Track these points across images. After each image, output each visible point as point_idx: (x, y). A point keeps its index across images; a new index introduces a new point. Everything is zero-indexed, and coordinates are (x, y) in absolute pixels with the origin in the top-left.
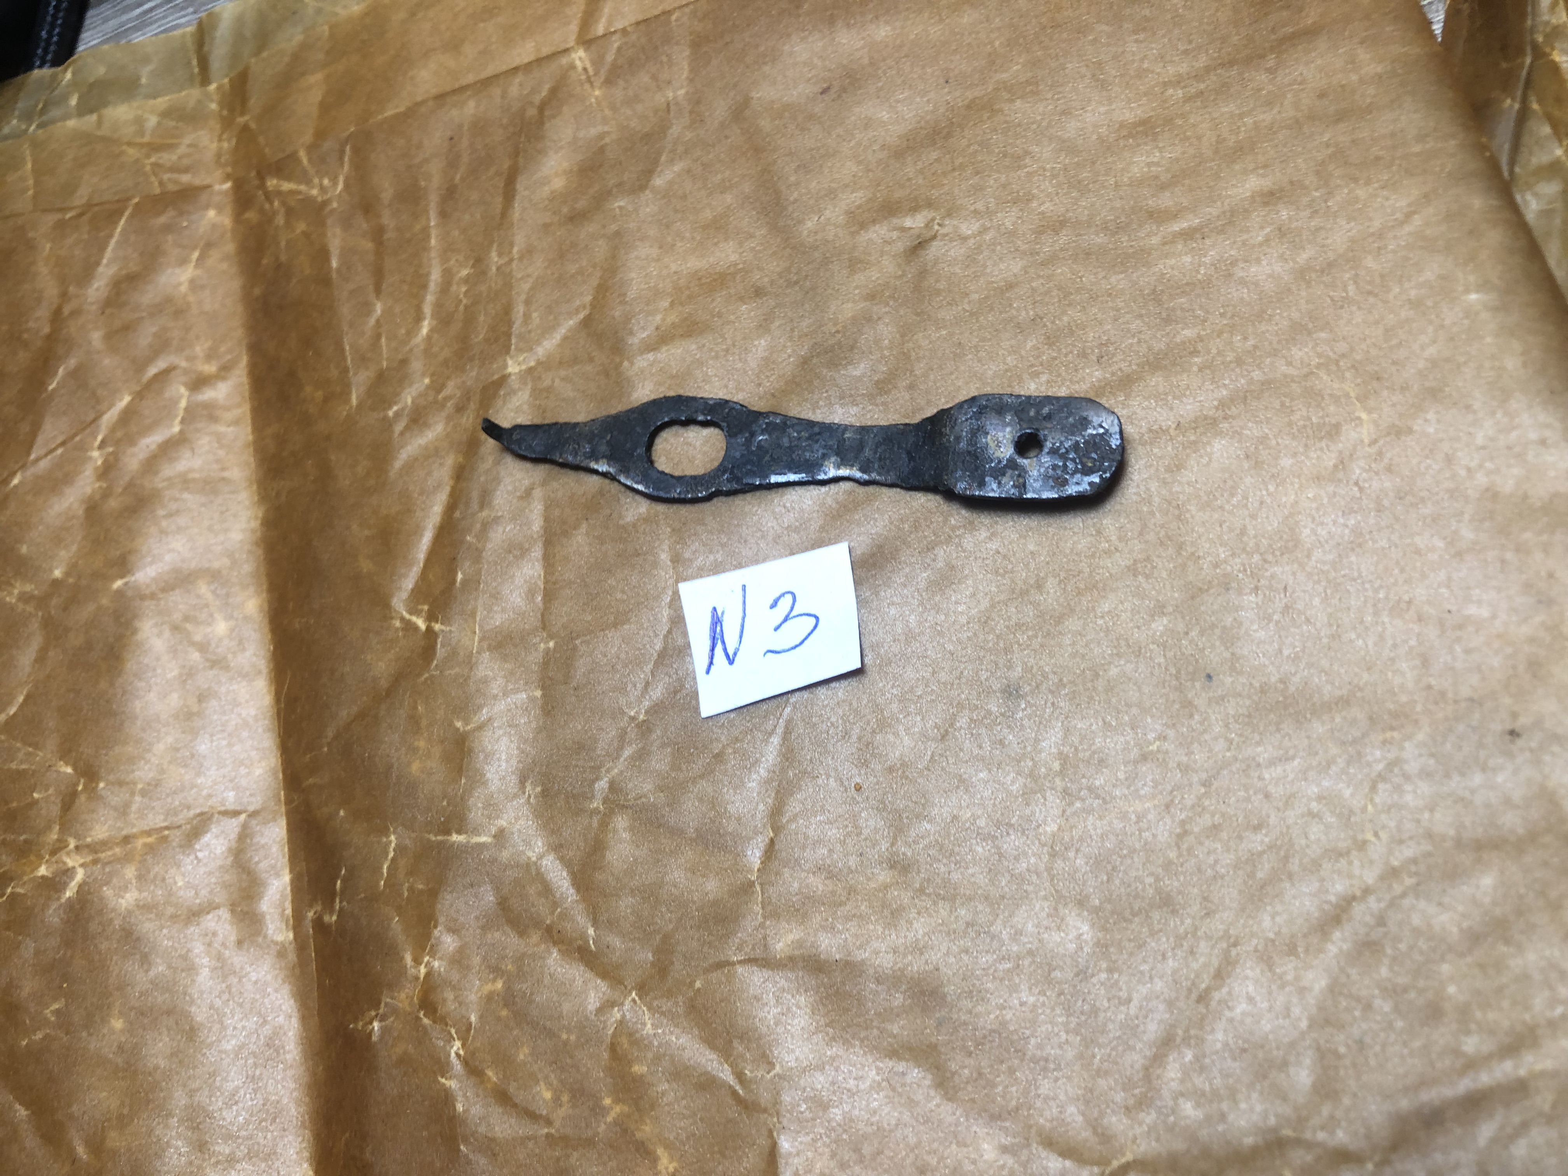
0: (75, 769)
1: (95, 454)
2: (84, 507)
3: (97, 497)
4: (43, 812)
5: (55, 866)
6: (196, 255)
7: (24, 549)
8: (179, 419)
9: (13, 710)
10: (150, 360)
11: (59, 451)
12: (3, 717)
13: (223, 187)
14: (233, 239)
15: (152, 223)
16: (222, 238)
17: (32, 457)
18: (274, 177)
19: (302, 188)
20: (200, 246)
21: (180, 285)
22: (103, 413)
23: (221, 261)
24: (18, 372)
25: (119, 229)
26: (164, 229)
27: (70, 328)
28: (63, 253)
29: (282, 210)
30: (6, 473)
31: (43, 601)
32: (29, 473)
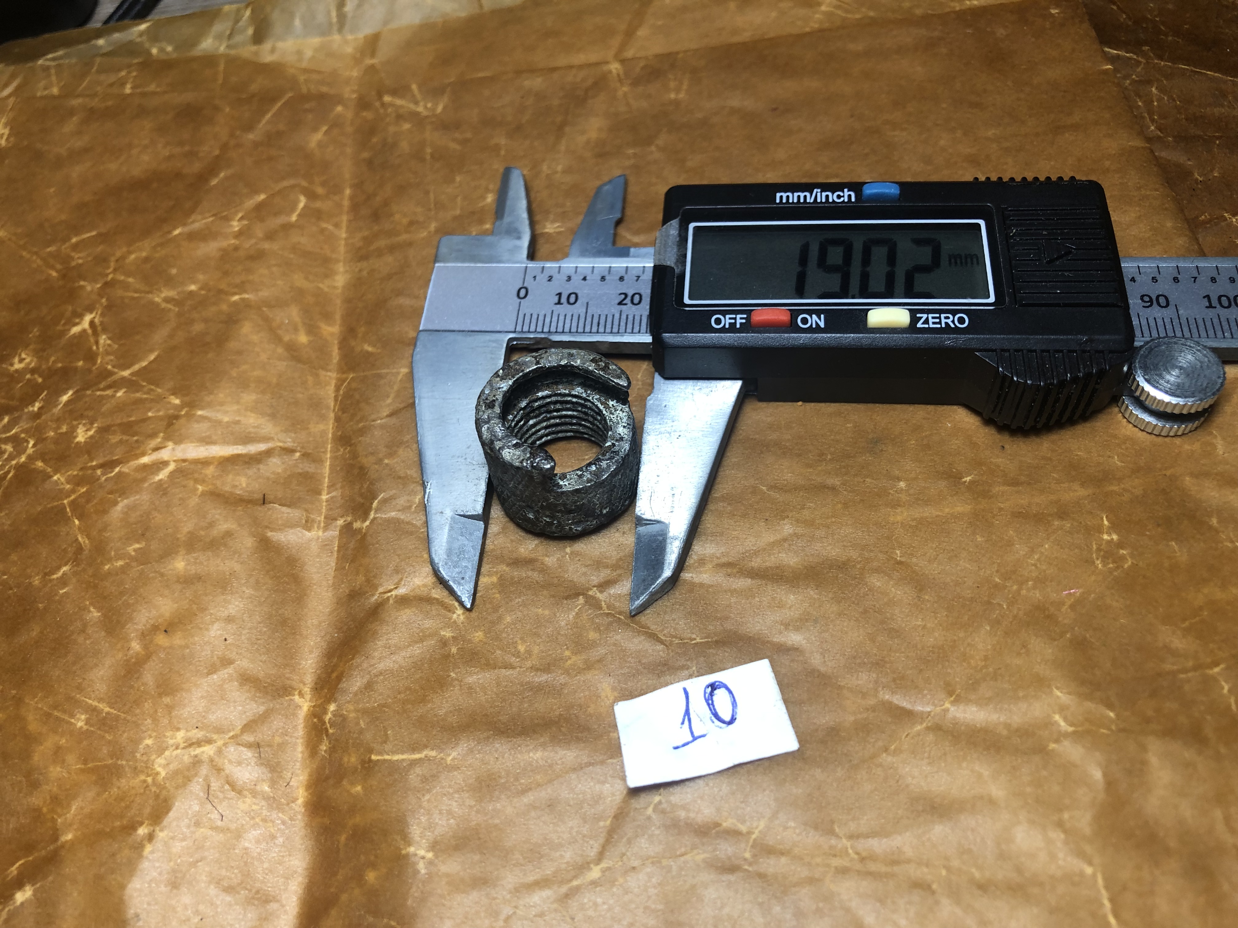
0: (181, 401)
1: (235, 224)
2: (219, 253)
3: (231, 248)
4: (153, 424)
5: (155, 458)
6: (325, 128)
7: (174, 271)
8: (297, 213)
9: (144, 364)
10: (283, 179)
11: (211, 219)
12: (136, 367)
13: (350, 97)
14: (352, 125)
15: (299, 107)
16: (344, 123)
17: (192, 220)
18: (390, 96)
19: (410, 105)
20: (329, 125)
21: (311, 142)
22: (245, 202)
23: (342, 134)
24: (192, 174)
25: (277, 107)
26: (307, 111)
27: (233, 154)
28: (237, 114)
29: (393, 115)
30: (171, 228)
31: (180, 302)
32: (186, 229)
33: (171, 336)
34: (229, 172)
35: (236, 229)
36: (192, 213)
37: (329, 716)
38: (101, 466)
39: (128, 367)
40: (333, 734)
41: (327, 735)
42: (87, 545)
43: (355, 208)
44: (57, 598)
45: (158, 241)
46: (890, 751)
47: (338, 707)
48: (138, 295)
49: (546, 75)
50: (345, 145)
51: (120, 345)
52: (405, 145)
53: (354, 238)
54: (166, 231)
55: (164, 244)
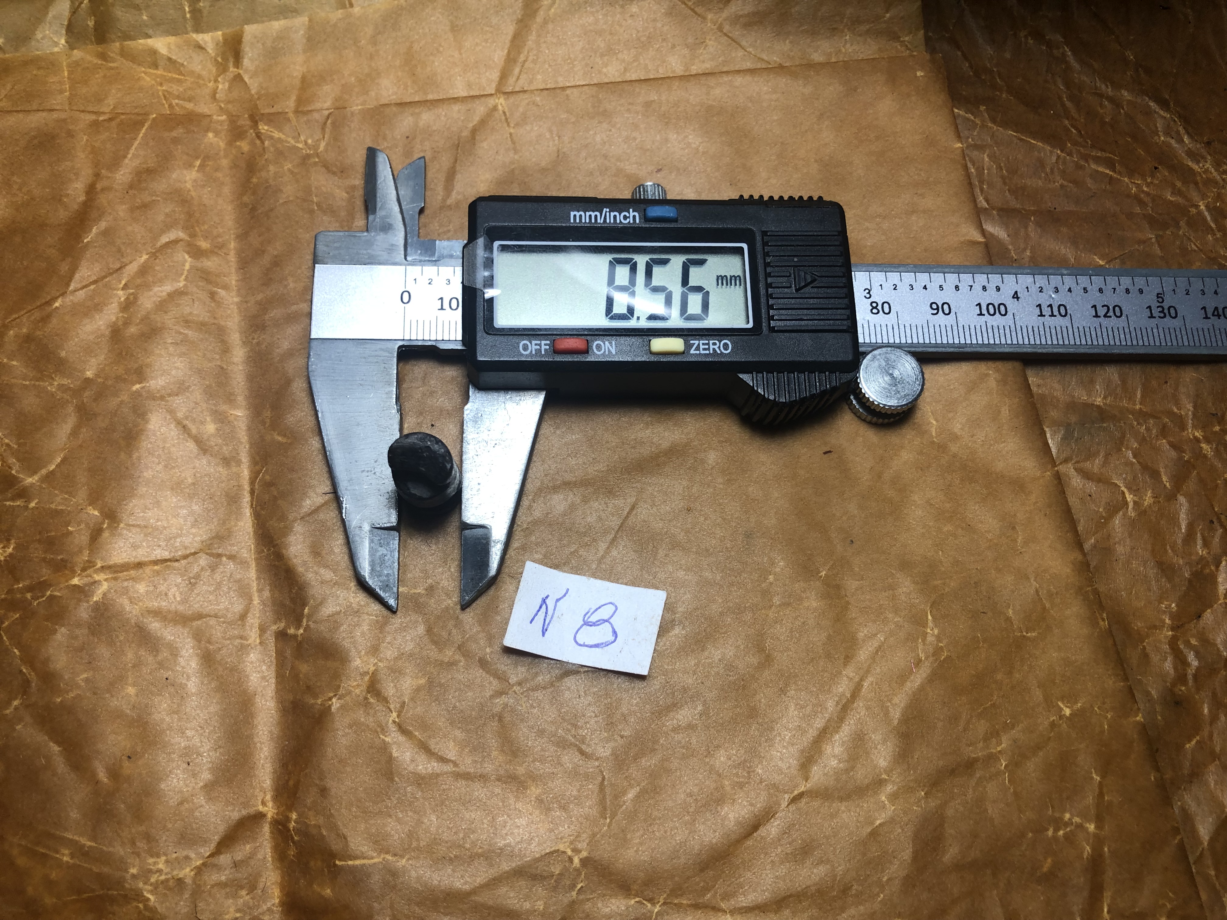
0: (101, 513)
1: (121, 293)
2: (110, 329)
3: (120, 323)
4: (76, 541)
5: (85, 579)
6: (198, 163)
7: (63, 354)
8: (183, 277)
9: (52, 467)
10: (163, 232)
11: (92, 287)
12: (44, 472)
13: (220, 118)
14: (226, 156)
15: (166, 134)
16: (217, 154)
17: (71, 288)
18: (265, 124)
19: (290, 139)
20: (202, 157)
21: (186, 182)
22: (126, 265)
23: (216, 170)
24: (59, 225)
25: (141, 135)
26: (176, 141)
27: (103, 199)
28: (97, 145)
29: (272, 149)
30: (49, 297)
31: (77, 392)
32: (67, 300)
33: (75, 433)
34: (103, 225)
35: (122, 299)
36: (70, 280)
37: (292, 825)
38: (30, 589)
39: (35, 473)
40: (299, 841)
41: (294, 842)
42: (32, 676)
43: (244, 264)
44: (15, 735)
45: (37, 315)
46: (759, 832)
47: (300, 815)
48: (28, 383)
49: (430, 109)
50: (223, 183)
51: (19, 445)
52: (289, 190)
53: (246, 302)
54: (44, 301)
55: (45, 319)
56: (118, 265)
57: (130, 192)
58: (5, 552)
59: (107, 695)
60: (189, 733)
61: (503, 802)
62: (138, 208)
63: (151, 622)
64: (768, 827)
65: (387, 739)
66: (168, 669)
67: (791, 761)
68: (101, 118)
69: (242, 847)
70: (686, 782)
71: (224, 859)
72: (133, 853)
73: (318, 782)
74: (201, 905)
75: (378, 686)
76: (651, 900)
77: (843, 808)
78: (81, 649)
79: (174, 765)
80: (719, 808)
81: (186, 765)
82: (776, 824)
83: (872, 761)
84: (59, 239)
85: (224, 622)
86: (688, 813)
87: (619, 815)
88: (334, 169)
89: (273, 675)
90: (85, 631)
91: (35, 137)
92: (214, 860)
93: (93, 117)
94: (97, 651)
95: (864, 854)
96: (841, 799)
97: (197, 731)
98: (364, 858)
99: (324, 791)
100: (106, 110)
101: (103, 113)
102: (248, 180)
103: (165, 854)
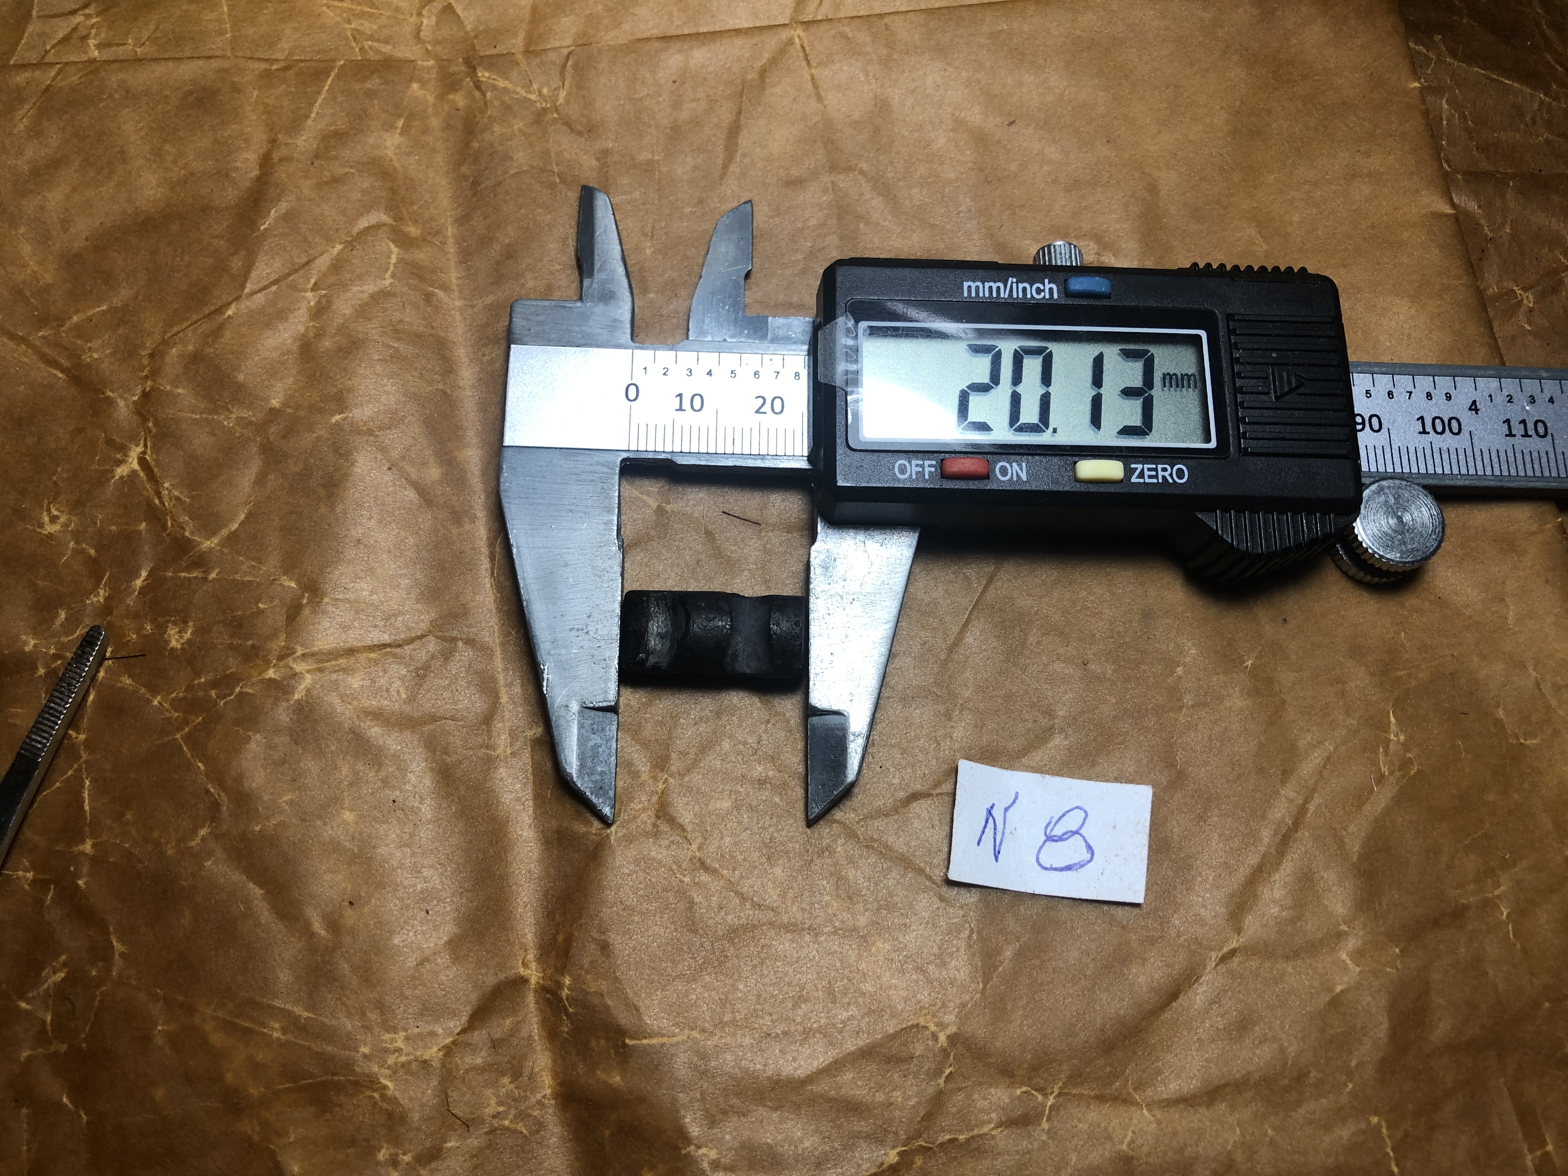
0: (299, 584)
4: (269, 622)
5: (283, 670)
6: (400, 123)
7: (241, 377)
8: (390, 273)
9: (235, 526)
10: (360, 213)
11: (274, 289)
12: (224, 532)
13: (426, 64)
14: (436, 114)
15: (358, 86)
16: (425, 111)
17: (246, 291)
18: (486, 69)
19: (519, 89)
20: (405, 116)
21: (386, 148)
22: (316, 258)
23: (425, 132)
24: (227, 208)
25: (327, 87)
26: (370, 94)
27: (281, 174)
28: (271, 101)
29: (496, 103)
30: (219, 304)
31: (261, 427)
32: (243, 306)
33: (260, 480)
34: (283, 206)
35: (312, 303)
36: (245, 281)
37: (565, 992)
38: (214, 684)
39: (214, 533)
40: (575, 1014)
41: (567, 1014)
42: (224, 798)
43: (466, 256)
44: (203, 873)
45: (206, 327)
46: (1180, 1001)
47: (576, 979)
48: (198, 416)
49: (703, 44)
50: (433, 150)
51: (192, 497)
52: (522, 158)
53: (472, 307)
54: (212, 308)
55: (217, 332)
56: (304, 259)
57: (316, 163)
58: (182, 637)
59: (319, 823)
60: (426, 872)
61: (841, 961)
62: (326, 183)
63: (370, 727)
64: (1191, 994)
65: (686, 880)
66: (394, 788)
67: (1218, 908)
68: (274, 67)
69: (501, 1021)
70: (1080, 936)
71: (479, 1036)
72: (363, 1026)
73: (596, 935)
74: (454, 1095)
75: (671, 810)
76: (1041, 1090)
77: (1290, 969)
78: (283, 762)
79: (410, 913)
80: (1125, 970)
81: (423, 914)
82: (1200, 990)
83: (1326, 907)
84: (228, 226)
85: (464, 727)
86: (1085, 976)
87: (995, 979)
88: (579, 128)
89: (530, 796)
90: (287, 739)
91: (191, 92)
92: (467, 1037)
93: (263, 66)
94: (302, 765)
95: (1323, 1031)
96: (1287, 958)
97: (437, 869)
98: (663, 1036)
99: (605, 947)
100: (280, 56)
101: (276, 60)
102: (467, 145)
103: (406, 1030)
